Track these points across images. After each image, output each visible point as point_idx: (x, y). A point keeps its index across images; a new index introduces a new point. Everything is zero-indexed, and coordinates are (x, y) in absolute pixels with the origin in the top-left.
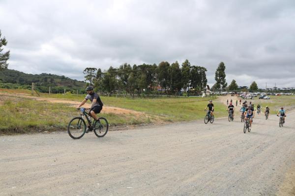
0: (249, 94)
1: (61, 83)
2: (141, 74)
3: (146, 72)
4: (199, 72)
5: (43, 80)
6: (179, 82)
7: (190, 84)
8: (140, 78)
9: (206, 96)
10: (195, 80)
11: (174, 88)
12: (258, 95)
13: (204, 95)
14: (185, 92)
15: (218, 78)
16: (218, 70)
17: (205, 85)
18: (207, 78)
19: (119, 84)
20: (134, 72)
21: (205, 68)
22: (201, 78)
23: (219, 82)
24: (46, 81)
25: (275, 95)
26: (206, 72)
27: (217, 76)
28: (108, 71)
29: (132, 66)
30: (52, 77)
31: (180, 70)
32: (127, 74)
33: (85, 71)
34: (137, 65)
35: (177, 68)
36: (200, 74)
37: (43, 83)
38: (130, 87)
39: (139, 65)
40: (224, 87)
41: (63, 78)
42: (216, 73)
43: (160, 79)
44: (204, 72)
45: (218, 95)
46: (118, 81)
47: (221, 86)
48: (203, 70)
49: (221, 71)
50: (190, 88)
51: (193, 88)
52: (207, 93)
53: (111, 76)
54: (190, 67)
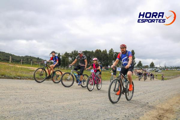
0: (149, 69)
1: (37, 62)
3: (87, 56)
5: (26, 59)
6: (107, 62)
12: (155, 70)
24: (28, 60)
25: (165, 70)
28: (64, 54)
30: (32, 58)
31: (107, 55)
32: (75, 56)
33: (51, 54)
35: (105, 53)
37: (26, 61)
41: (38, 59)
46: (70, 61)
53: (66, 58)
54: (114, 53)
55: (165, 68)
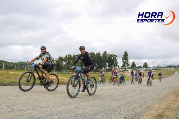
0: (143, 69)
4: (112, 57)
5: (19, 66)
6: (101, 64)
7: (107, 65)
10: (110, 62)
11: (98, 68)
12: (148, 70)
14: (105, 70)
15: (124, 61)
16: (123, 56)
17: (116, 65)
18: (117, 61)
22: (114, 61)
23: (124, 63)
24: (21, 66)
27: (123, 60)
28: (58, 59)
29: (72, 55)
30: (25, 64)
31: (101, 57)
34: (75, 55)
35: (99, 55)
36: (113, 59)
37: (20, 68)
39: (77, 55)
40: (128, 66)
42: (123, 58)
44: (115, 58)
45: (125, 71)
47: (126, 65)
48: (115, 56)
49: (125, 57)
50: (107, 67)
51: (110, 67)
52: (118, 70)
53: (60, 62)
54: (107, 55)
55: (158, 68)
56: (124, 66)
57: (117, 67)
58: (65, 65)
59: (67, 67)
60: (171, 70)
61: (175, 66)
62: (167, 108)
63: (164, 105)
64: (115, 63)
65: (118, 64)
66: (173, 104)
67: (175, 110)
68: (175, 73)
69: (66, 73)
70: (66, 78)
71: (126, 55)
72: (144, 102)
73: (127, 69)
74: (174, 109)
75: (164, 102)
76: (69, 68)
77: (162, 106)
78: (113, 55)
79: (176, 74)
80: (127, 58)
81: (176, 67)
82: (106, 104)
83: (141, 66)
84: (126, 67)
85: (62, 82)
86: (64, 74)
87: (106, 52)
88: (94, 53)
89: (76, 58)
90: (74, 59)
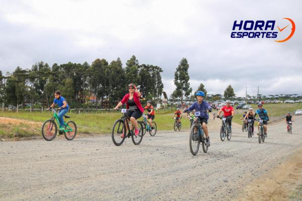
0: (223, 103)
2: (64, 77)
3: (72, 76)
4: (151, 73)
6: (122, 89)
8: (64, 84)
9: (162, 107)
10: (145, 85)
11: (114, 98)
12: (235, 104)
13: (159, 106)
15: (179, 81)
16: (179, 69)
17: (160, 93)
18: (162, 82)
19: (32, 93)
20: (54, 75)
21: (160, 67)
22: (154, 82)
23: (179, 87)
26: (161, 73)
27: (176, 78)
28: (14, 74)
29: (51, 66)
31: (123, 71)
32: (44, 78)
34: (59, 65)
35: (118, 67)
36: (153, 77)
38: (49, 97)
39: (62, 64)
40: (187, 94)
42: (176, 75)
43: (94, 85)
44: (158, 73)
46: (29, 89)
47: (184, 92)
48: (157, 70)
51: (144, 96)
52: (163, 104)
53: (18, 82)
54: (139, 67)
55: (257, 100)
56: (178, 94)
57: (162, 97)
58: (32, 90)
59: (37, 94)
60: (288, 106)
61: (296, 96)
62: (274, 193)
63: (267, 186)
64: (156, 86)
65: (164, 90)
66: (287, 184)
67: (291, 197)
68: (297, 112)
69: (33, 111)
70: (33, 123)
71: (184, 66)
72: (221, 179)
73: (186, 101)
74: (290, 195)
75: (268, 179)
76: (41, 97)
77: (263, 187)
78: (152, 66)
79: (298, 115)
80: (187, 74)
81: (299, 98)
82: (130, 184)
83: (218, 95)
84: (184, 98)
85: (23, 134)
86: (28, 114)
87: (136, 59)
88: (107, 61)
89: (60, 73)
90: (56, 76)
